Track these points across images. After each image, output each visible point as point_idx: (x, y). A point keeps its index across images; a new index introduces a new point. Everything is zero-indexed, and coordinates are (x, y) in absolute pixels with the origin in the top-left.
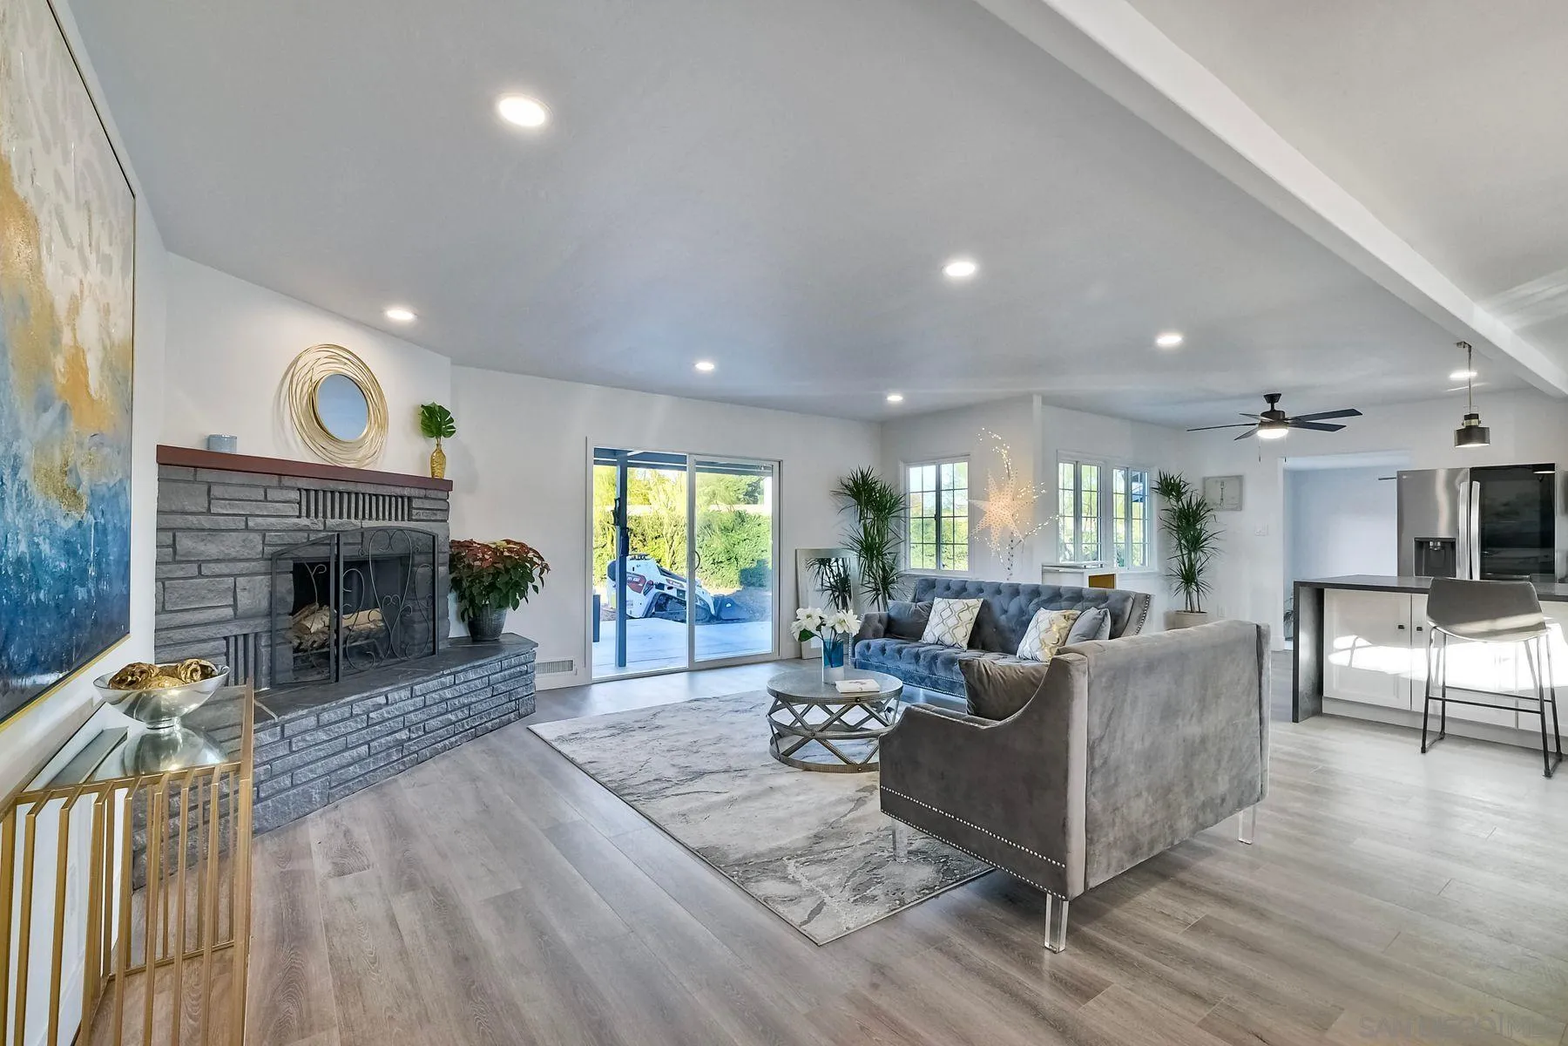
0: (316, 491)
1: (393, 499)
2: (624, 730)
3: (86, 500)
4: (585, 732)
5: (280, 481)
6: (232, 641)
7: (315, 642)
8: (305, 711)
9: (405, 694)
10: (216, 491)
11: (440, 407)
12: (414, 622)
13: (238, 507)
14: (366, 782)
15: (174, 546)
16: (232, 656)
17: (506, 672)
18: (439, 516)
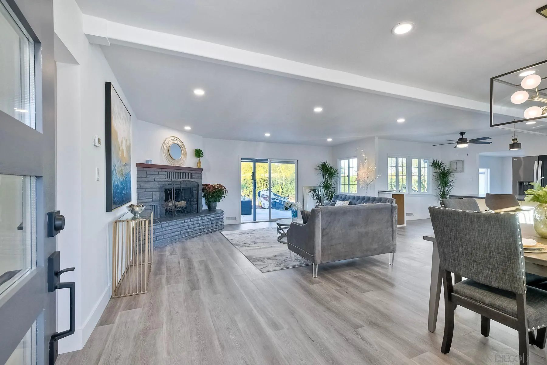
0: (169, 172)
1: (188, 174)
2: (243, 234)
3: (124, 175)
4: (233, 234)
5: (161, 170)
6: (152, 206)
7: (170, 208)
8: (166, 222)
9: (189, 221)
10: (148, 173)
11: (200, 149)
12: (193, 205)
13: (152, 176)
14: (179, 240)
15: (140, 185)
16: (152, 210)
17: (215, 218)
18: (199, 178)
